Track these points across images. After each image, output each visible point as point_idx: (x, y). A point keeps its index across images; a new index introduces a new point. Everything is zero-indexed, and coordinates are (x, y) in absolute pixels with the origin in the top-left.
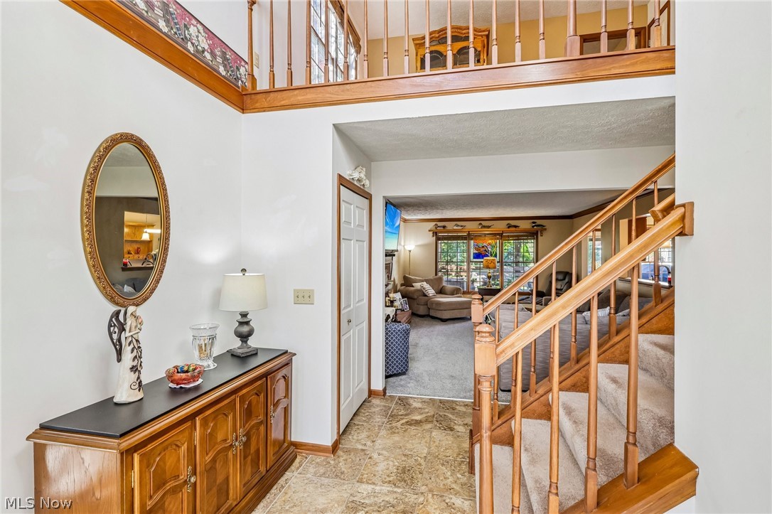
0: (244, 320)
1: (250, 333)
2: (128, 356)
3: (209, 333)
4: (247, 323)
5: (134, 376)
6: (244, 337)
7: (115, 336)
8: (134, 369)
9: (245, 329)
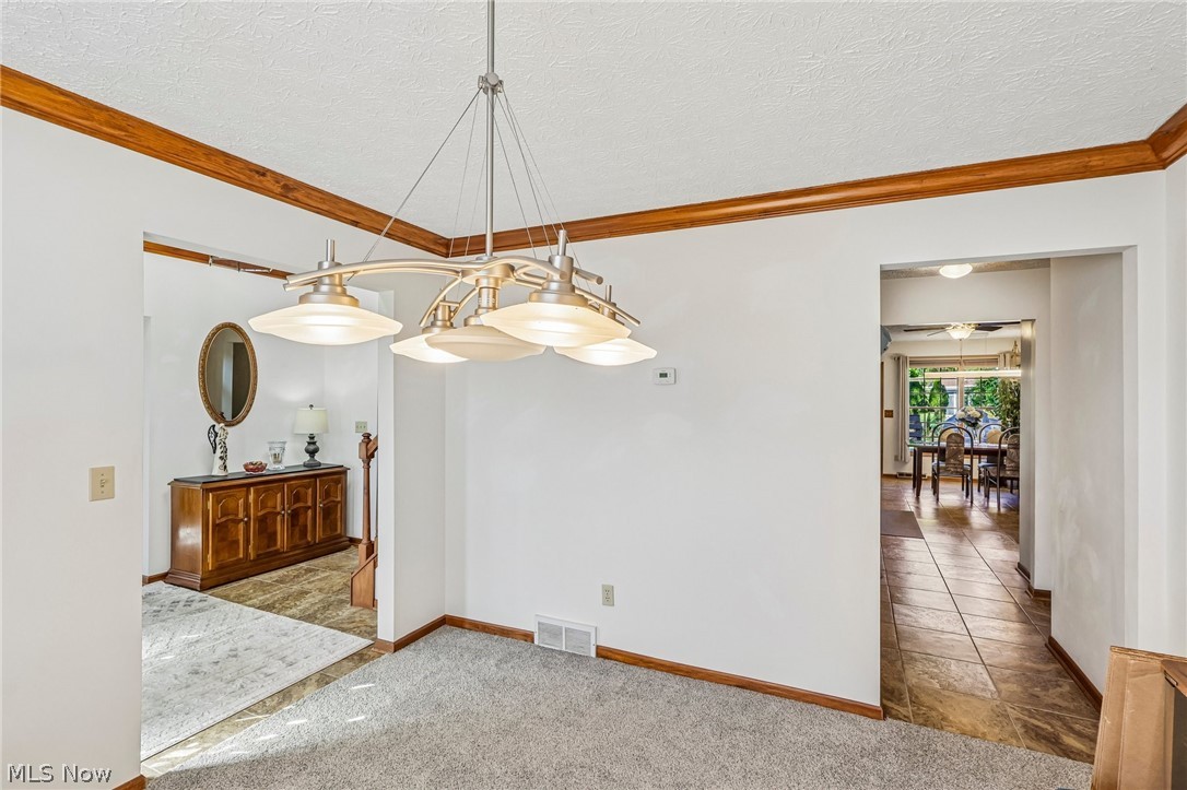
0: (312, 440)
1: (316, 450)
2: (219, 451)
3: (280, 445)
4: (314, 443)
5: (222, 462)
6: (312, 453)
7: (212, 439)
8: (221, 458)
9: (312, 447)
